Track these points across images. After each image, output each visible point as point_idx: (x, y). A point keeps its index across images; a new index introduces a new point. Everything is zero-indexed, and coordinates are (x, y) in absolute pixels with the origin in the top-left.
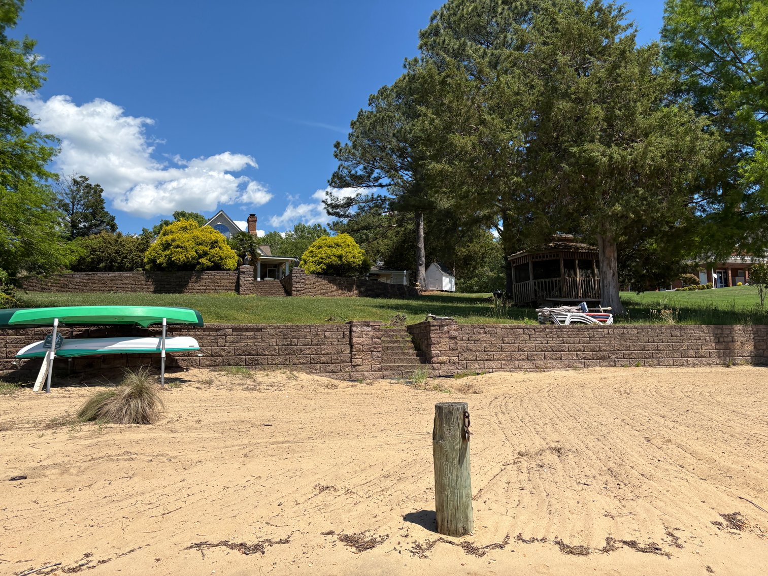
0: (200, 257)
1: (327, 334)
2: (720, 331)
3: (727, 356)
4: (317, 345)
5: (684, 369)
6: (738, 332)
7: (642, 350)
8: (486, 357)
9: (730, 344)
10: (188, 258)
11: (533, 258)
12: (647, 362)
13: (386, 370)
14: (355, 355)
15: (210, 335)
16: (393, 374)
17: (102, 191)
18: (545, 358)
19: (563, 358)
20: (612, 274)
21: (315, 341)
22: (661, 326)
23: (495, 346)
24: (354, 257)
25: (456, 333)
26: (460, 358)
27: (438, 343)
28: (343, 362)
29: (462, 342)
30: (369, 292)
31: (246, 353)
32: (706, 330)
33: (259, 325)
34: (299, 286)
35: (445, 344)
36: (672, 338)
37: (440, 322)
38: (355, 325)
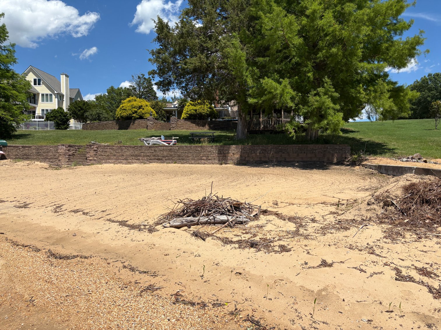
0: (134, 113)
1: (51, 149)
2: (222, 148)
6: (233, 148)
8: (108, 158)
9: (226, 154)
10: (128, 114)
12: (180, 162)
13: (70, 162)
14: (59, 156)
18: (132, 159)
19: (140, 159)
21: (47, 151)
22: (191, 146)
26: (98, 158)
27: (89, 153)
28: (55, 159)
29: (99, 152)
31: (26, 155)
33: (30, 145)
34: (174, 125)
35: (92, 153)
36: (195, 151)
37: (90, 144)
38: (59, 146)
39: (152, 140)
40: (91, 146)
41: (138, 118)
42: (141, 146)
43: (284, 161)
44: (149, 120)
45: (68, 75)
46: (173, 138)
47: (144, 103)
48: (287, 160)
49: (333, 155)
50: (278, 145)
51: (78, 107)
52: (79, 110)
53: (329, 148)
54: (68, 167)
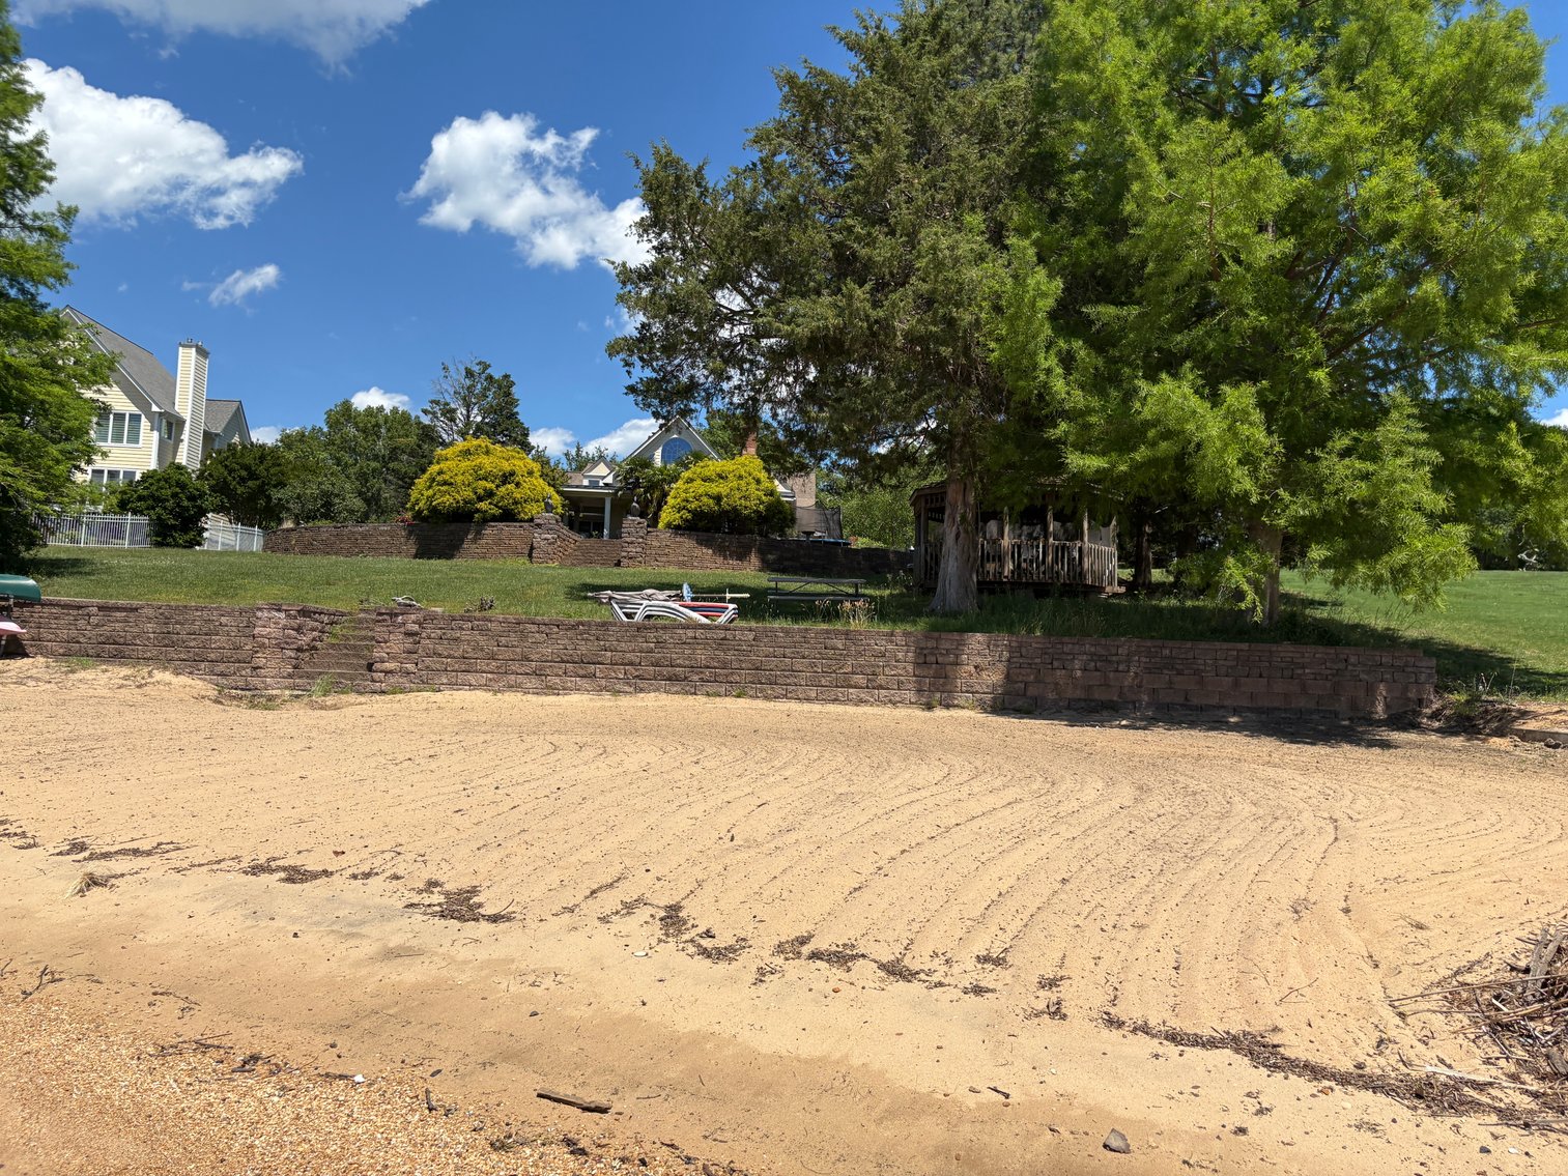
0: (480, 499)
1: (223, 620)
2: (931, 644)
4: (206, 634)
6: (977, 646)
8: (463, 667)
9: (948, 667)
10: (458, 502)
12: (762, 691)
18: (565, 673)
19: (598, 674)
21: (205, 630)
23: (482, 650)
25: (416, 627)
26: (419, 666)
27: (386, 642)
28: (239, 662)
29: (428, 641)
31: (112, 641)
33: (135, 603)
34: (633, 550)
35: (397, 643)
36: (824, 651)
37: (392, 609)
38: (260, 609)
39: (645, 603)
40: (397, 615)
41: (495, 519)
42: (604, 624)
43: (1182, 705)
44: (539, 526)
45: (207, 349)
46: (728, 596)
47: (521, 463)
48: (1195, 701)
49: (1370, 690)
50: (1159, 643)
51: (237, 467)
52: (243, 480)
53: (1353, 659)
54: (297, 697)
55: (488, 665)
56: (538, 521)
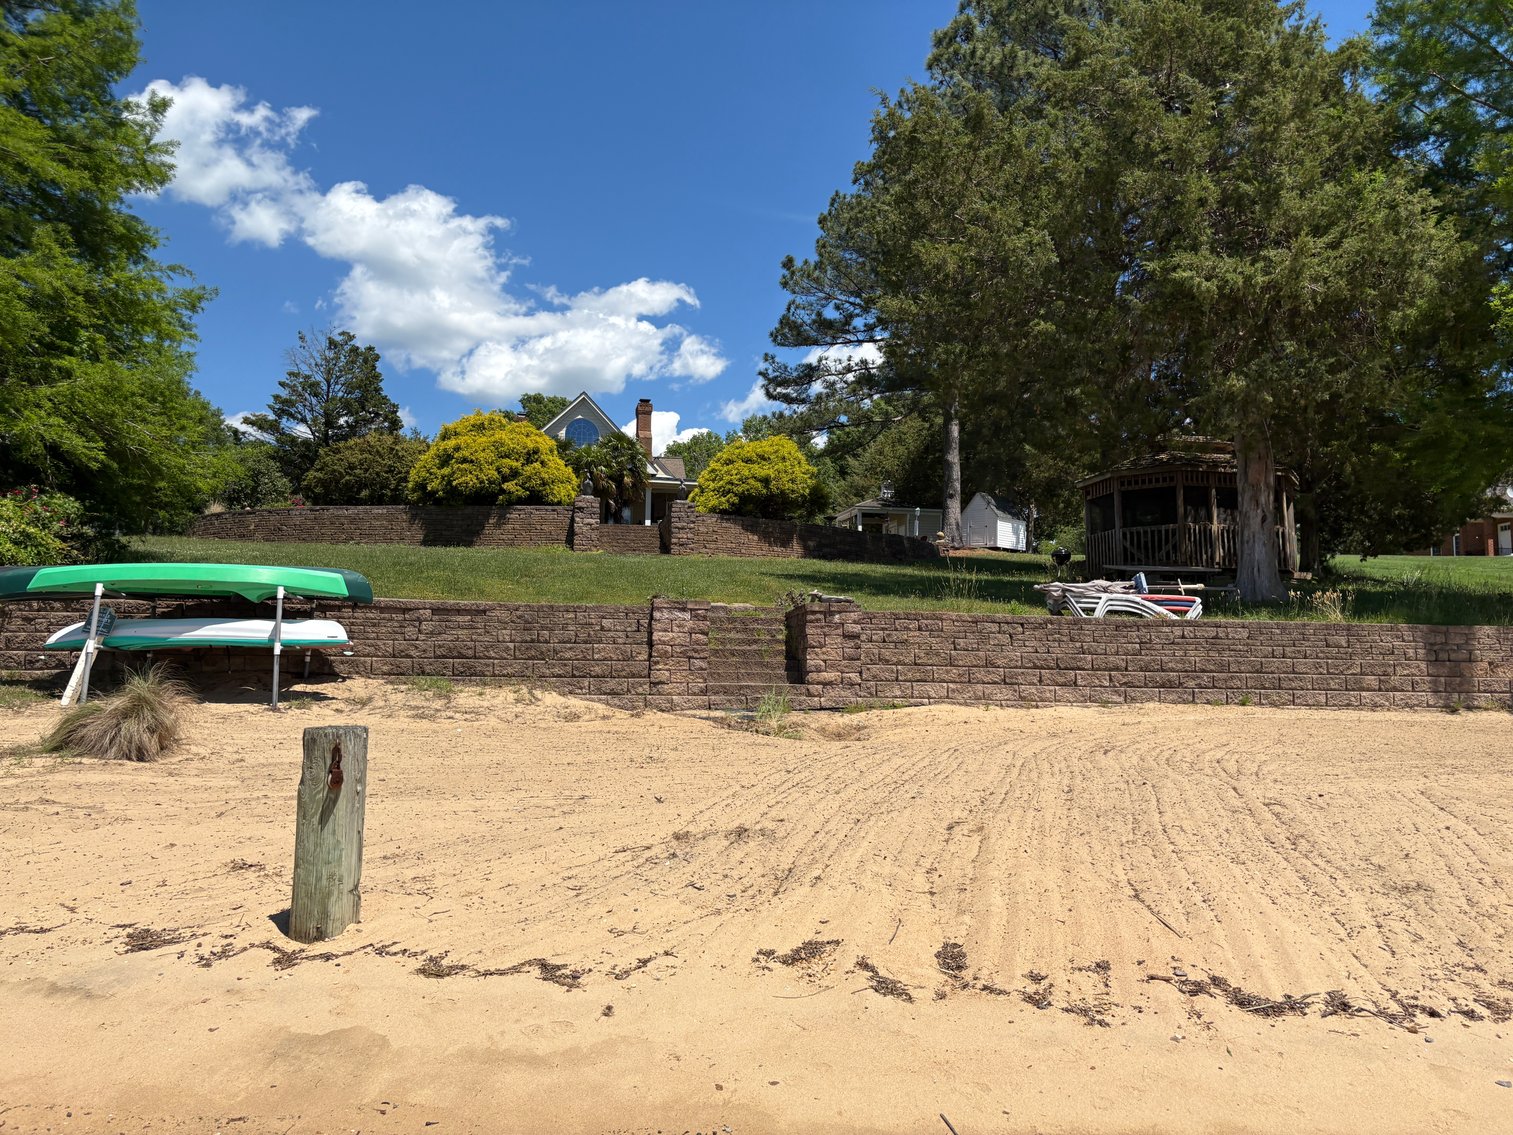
0: (505, 479)
2: (1440, 639)
3: (1454, 691)
4: (586, 642)
5: (1352, 714)
6: (1487, 641)
7: (1257, 672)
8: (918, 676)
9: (1463, 664)
10: (482, 482)
11: (1122, 484)
12: (1267, 697)
13: (715, 694)
14: (657, 663)
15: (392, 619)
16: (729, 701)
17: (377, 358)
18: (1040, 681)
19: (1079, 682)
20: (1259, 519)
22: (1304, 625)
23: (938, 654)
24: (793, 481)
25: (857, 628)
26: (864, 676)
27: (821, 646)
28: (633, 676)
29: (870, 645)
30: (826, 550)
31: (455, 654)
32: (1408, 636)
34: (685, 536)
35: (835, 648)
36: (1326, 649)
37: (826, 607)
38: (658, 609)
39: (1105, 596)
40: (832, 614)
41: (521, 501)
44: (580, 509)
55: (948, 672)
56: (580, 504)
